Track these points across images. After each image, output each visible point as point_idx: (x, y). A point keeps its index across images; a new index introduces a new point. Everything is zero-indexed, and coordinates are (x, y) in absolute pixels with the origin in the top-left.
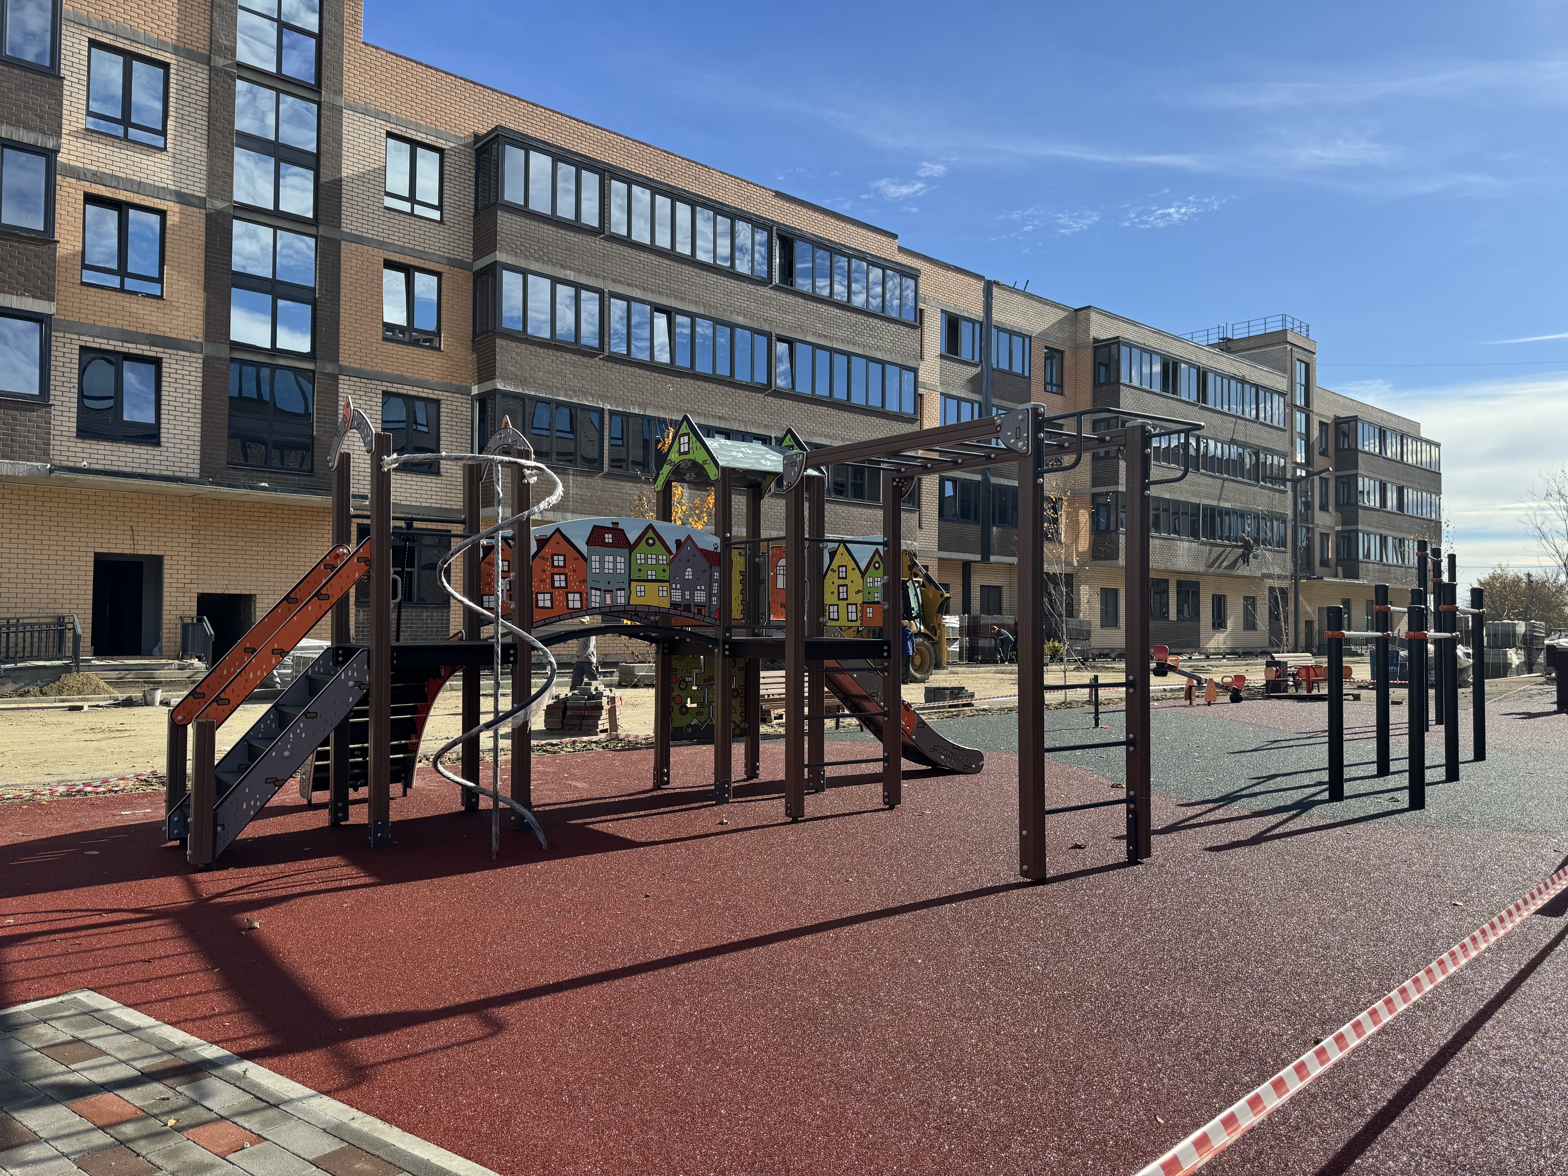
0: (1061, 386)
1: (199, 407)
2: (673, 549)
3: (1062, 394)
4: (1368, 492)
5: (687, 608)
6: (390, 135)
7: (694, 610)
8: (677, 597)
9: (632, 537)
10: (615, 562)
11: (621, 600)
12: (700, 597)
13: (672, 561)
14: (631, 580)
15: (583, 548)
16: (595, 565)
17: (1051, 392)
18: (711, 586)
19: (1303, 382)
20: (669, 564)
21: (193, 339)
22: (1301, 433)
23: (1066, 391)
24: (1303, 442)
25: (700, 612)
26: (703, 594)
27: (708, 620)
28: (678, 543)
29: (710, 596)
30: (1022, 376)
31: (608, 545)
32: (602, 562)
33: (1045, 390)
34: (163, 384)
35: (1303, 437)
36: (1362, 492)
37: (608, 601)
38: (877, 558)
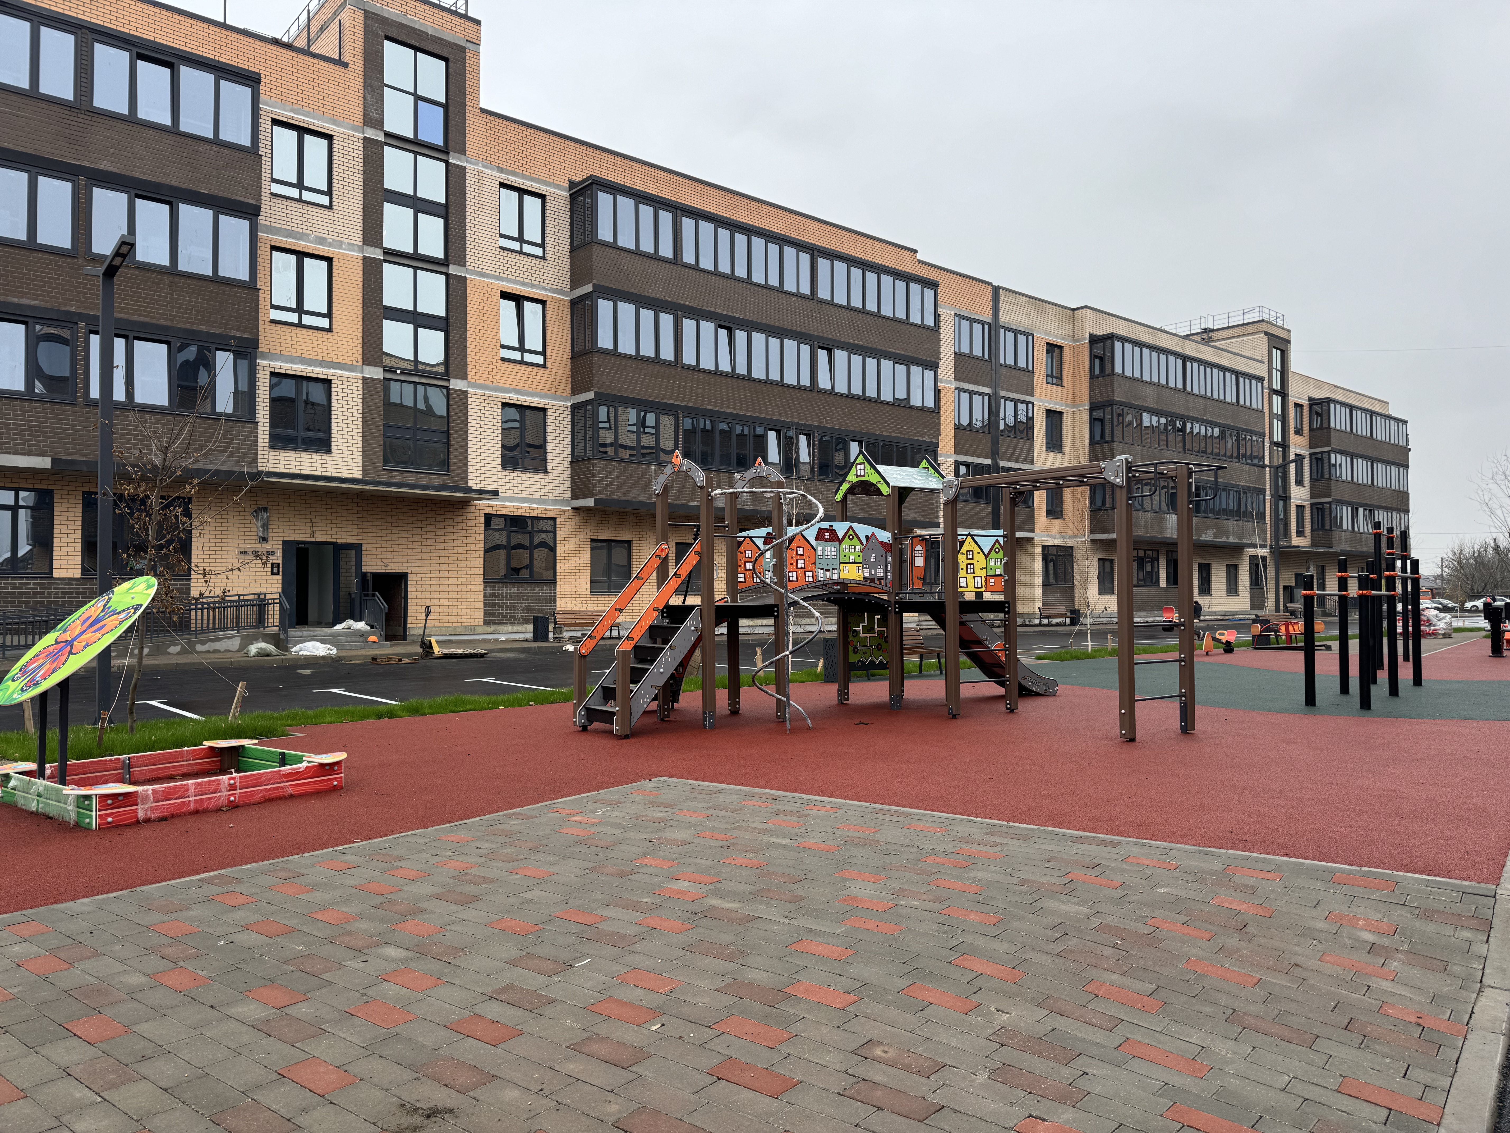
0: (1060, 378)
1: (361, 419)
2: (864, 541)
3: (1061, 385)
4: (1340, 465)
5: (873, 580)
6: (503, 185)
7: (877, 582)
8: (867, 573)
9: (840, 535)
10: (831, 551)
11: (835, 576)
12: (880, 573)
13: (863, 549)
14: (840, 563)
15: (813, 542)
16: (820, 553)
17: (1052, 384)
18: (886, 566)
19: (1279, 368)
20: (862, 552)
21: (355, 363)
22: (1277, 414)
23: (1065, 383)
24: (1280, 423)
25: (880, 583)
26: (882, 571)
27: (885, 588)
28: (867, 538)
29: (886, 572)
30: (1026, 370)
31: (827, 540)
32: (824, 551)
33: (1047, 383)
34: (333, 401)
35: (1280, 418)
36: (1335, 465)
37: (828, 577)
38: (997, 545)
